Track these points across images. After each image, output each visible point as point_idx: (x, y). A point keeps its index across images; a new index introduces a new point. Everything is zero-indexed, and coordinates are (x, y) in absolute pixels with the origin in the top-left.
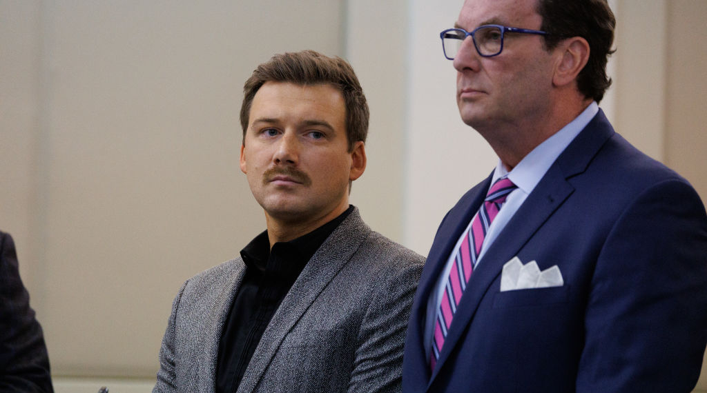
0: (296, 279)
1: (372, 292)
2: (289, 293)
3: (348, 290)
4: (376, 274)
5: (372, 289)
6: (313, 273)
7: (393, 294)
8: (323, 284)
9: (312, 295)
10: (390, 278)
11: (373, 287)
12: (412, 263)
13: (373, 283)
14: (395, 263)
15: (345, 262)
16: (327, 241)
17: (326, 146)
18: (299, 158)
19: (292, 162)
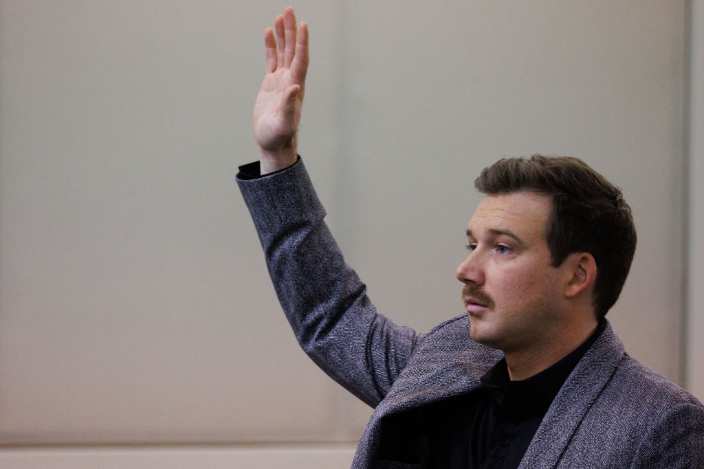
1: (633, 443)
4: (634, 419)
5: (633, 440)
6: (561, 413)
7: (658, 445)
9: (563, 439)
10: (651, 424)
11: (634, 438)
12: (674, 403)
13: (633, 432)
14: (655, 404)
15: (596, 396)
16: (571, 375)
17: (514, 260)
18: (484, 276)
19: (473, 281)
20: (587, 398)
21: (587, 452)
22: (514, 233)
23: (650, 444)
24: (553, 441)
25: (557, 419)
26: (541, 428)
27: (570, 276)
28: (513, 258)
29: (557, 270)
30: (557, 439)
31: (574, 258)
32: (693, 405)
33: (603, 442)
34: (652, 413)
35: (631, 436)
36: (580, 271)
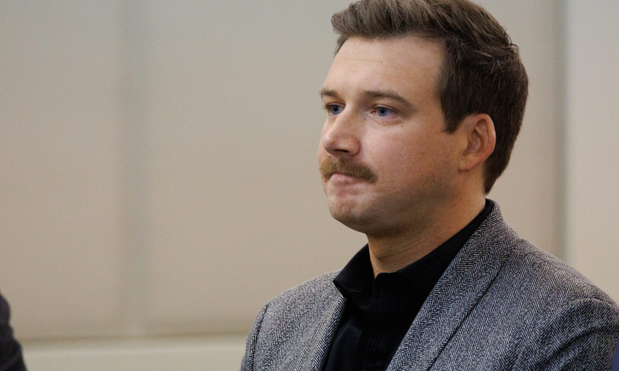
0: (411, 323)
1: (516, 345)
2: (402, 347)
3: (484, 342)
4: (521, 318)
5: (516, 342)
6: (435, 314)
7: (546, 348)
8: (449, 330)
9: (434, 349)
10: (541, 323)
11: (518, 339)
12: (573, 298)
13: (517, 332)
14: (549, 299)
15: (480, 295)
16: (452, 264)
17: (400, 126)
18: (359, 144)
19: (345, 151)
20: (470, 296)
21: (462, 361)
22: (400, 94)
23: (536, 347)
24: (422, 351)
25: (430, 322)
26: (409, 332)
27: (464, 144)
28: (398, 123)
29: (451, 137)
30: (428, 348)
31: (470, 121)
32: (598, 301)
33: (482, 347)
34: (545, 311)
35: (514, 337)
36: (474, 136)
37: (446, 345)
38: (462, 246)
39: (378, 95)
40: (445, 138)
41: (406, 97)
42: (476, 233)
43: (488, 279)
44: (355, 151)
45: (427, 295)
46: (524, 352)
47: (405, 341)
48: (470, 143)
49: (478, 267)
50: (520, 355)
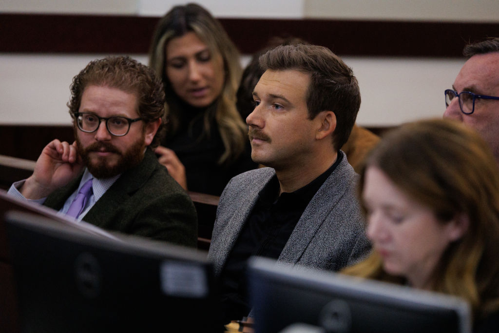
9: (312, 231)
18: (264, 122)
19: (257, 126)
20: (330, 204)
22: (286, 98)
25: (310, 217)
27: (319, 126)
29: (312, 122)
30: (309, 231)
36: (325, 122)
37: (318, 229)
38: (326, 179)
39: (275, 97)
40: (308, 122)
41: (289, 100)
42: (334, 172)
43: (340, 196)
44: (262, 126)
45: (308, 203)
46: (359, 241)
47: (297, 227)
48: (323, 125)
49: (334, 189)
50: (357, 242)
